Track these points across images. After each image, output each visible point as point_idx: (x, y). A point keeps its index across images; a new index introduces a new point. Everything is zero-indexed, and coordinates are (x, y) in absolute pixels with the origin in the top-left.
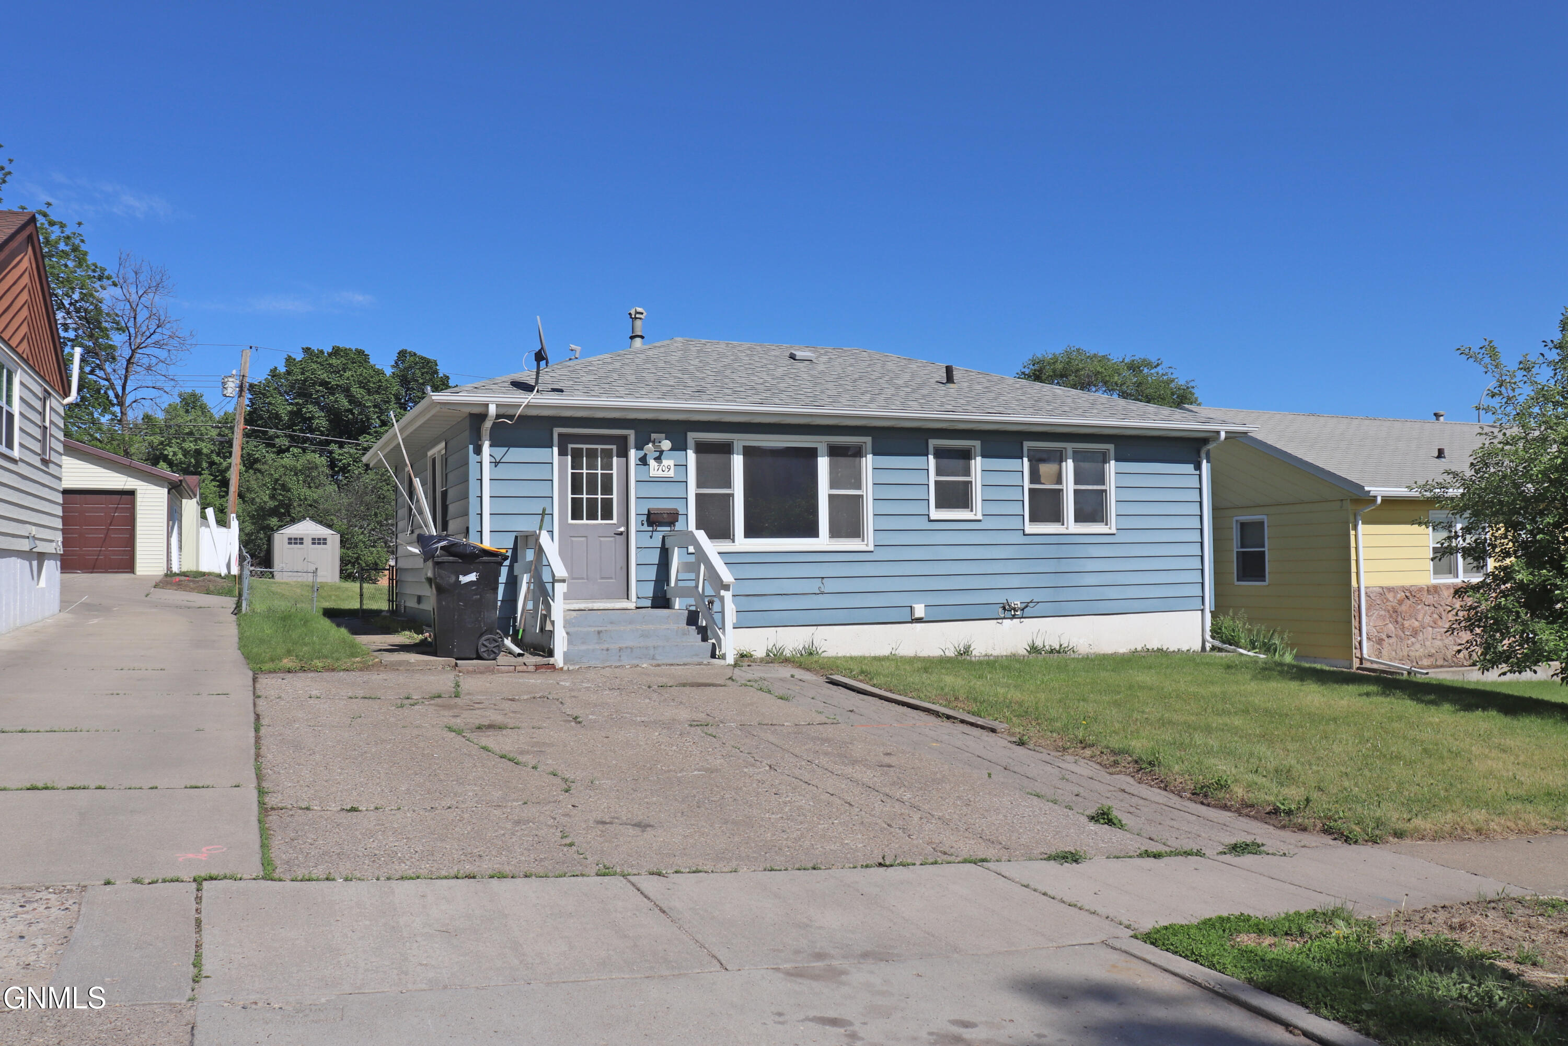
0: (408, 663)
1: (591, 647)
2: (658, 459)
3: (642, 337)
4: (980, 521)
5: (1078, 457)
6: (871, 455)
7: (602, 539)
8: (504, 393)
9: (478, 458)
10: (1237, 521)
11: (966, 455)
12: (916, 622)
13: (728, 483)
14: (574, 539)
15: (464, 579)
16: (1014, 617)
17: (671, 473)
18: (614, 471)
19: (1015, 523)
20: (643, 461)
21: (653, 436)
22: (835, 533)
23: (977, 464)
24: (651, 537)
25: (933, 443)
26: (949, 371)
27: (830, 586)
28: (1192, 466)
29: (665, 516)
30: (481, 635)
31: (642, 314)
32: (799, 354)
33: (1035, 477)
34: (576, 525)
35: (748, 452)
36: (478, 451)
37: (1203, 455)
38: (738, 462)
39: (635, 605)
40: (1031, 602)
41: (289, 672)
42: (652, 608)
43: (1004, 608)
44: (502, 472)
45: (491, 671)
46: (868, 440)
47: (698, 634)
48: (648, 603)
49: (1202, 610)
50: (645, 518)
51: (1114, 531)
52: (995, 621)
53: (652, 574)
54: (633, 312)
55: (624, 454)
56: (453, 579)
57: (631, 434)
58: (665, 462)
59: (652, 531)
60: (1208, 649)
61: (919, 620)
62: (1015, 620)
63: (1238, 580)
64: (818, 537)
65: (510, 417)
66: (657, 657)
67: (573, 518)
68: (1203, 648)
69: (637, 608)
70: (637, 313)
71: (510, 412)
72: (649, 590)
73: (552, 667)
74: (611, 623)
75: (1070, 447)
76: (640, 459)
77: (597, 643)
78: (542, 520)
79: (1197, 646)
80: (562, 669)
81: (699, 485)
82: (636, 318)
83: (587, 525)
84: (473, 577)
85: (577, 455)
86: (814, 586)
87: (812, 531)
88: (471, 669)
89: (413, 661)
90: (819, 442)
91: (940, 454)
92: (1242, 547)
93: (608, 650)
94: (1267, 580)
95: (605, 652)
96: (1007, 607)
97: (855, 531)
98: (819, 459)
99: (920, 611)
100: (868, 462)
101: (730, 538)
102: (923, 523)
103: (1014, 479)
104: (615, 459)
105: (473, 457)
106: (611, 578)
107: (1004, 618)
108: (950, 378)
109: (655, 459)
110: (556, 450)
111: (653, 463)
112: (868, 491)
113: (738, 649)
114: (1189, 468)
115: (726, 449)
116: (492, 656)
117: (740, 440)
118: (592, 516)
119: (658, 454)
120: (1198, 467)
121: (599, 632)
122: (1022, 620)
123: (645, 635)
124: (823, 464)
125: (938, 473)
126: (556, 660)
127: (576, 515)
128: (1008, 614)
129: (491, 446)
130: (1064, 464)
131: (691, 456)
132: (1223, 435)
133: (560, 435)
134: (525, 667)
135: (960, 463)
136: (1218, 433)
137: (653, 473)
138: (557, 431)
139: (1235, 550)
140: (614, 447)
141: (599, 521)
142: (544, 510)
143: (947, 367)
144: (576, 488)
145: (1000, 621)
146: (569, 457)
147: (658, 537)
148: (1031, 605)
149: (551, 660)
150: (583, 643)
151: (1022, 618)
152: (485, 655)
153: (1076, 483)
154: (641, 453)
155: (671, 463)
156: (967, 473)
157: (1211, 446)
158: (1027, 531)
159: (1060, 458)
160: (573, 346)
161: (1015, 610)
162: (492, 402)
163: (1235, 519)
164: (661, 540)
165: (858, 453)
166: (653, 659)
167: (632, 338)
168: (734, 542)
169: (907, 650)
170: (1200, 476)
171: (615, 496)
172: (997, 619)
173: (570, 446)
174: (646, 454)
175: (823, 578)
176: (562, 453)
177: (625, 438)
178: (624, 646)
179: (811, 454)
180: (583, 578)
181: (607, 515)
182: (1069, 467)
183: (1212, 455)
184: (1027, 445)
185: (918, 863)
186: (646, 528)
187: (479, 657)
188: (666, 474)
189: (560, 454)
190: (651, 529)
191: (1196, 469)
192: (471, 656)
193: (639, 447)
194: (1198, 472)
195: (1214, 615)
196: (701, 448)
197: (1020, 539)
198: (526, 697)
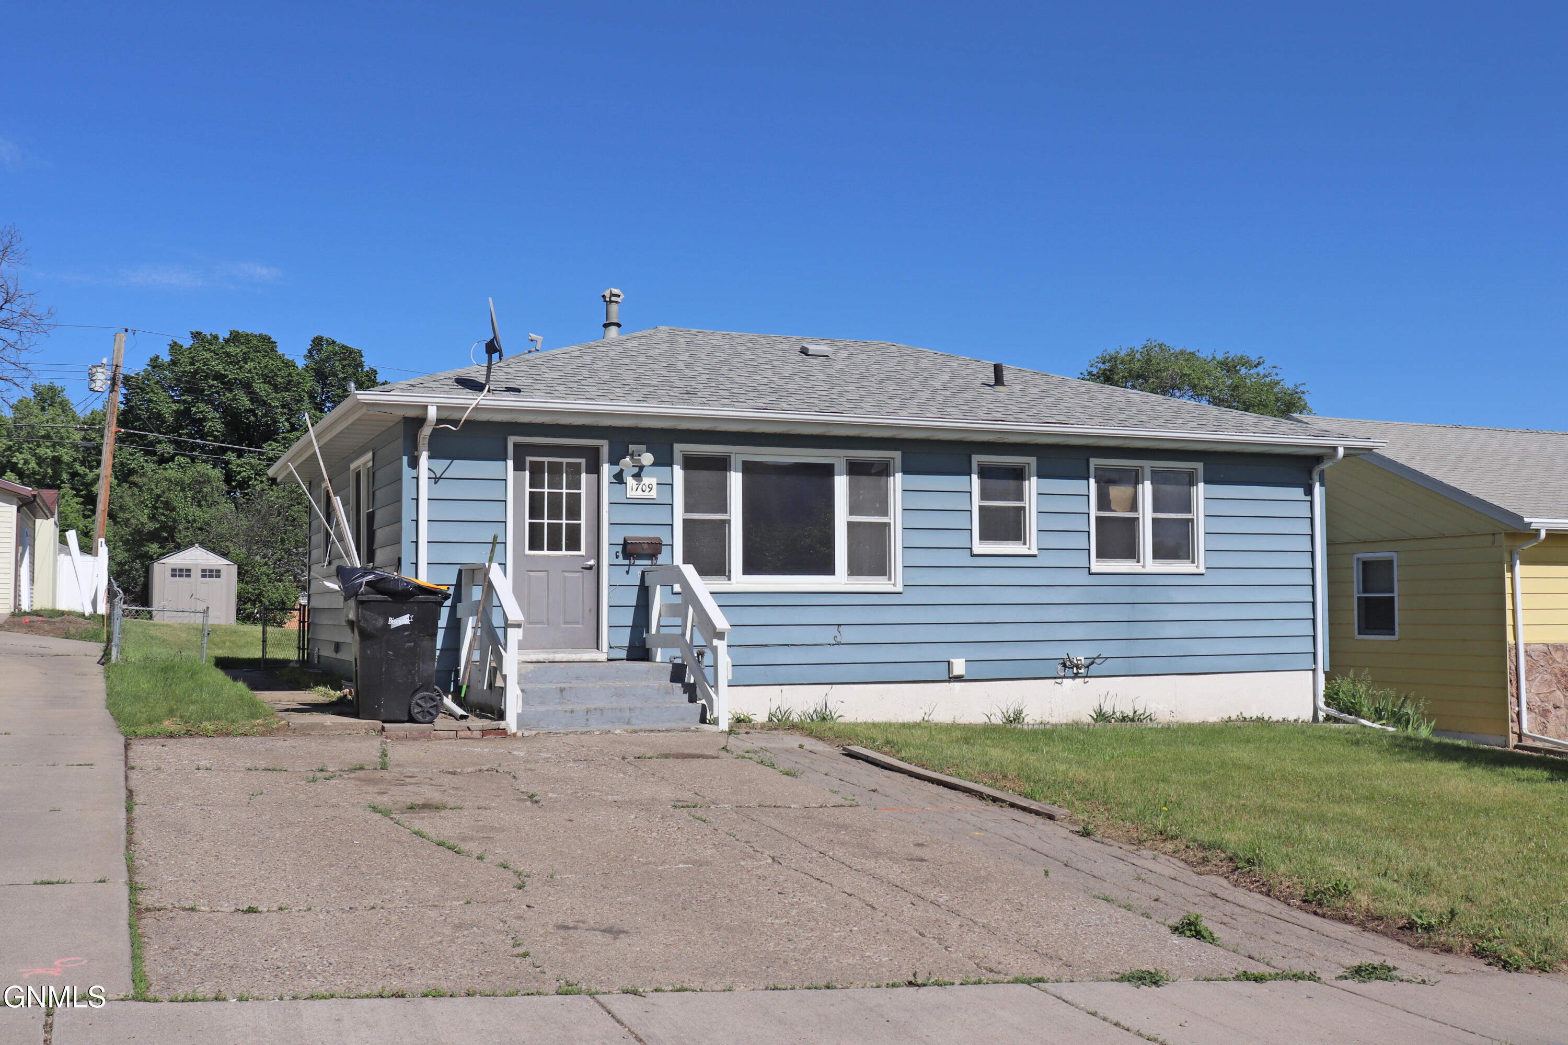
0: (323, 726)
1: (550, 708)
2: (637, 476)
3: (618, 325)
4: (1035, 556)
5: (1158, 478)
6: (900, 474)
7: (567, 574)
8: (447, 392)
9: (413, 473)
10: (1358, 559)
11: (1018, 474)
12: (954, 681)
13: (723, 507)
14: (532, 574)
15: (395, 623)
16: (1076, 676)
17: (653, 494)
18: (583, 491)
19: (1080, 559)
20: (619, 478)
21: (632, 448)
22: (855, 569)
23: (1032, 486)
24: (628, 572)
25: (977, 459)
26: (998, 370)
27: (848, 635)
28: (1300, 491)
29: (645, 546)
30: (415, 692)
31: (619, 296)
32: (812, 348)
33: (1104, 502)
34: (534, 556)
35: (749, 469)
36: (414, 464)
37: (1316, 476)
38: (736, 480)
39: (606, 656)
40: (1098, 657)
41: (171, 737)
42: (627, 660)
43: (1064, 665)
44: (444, 490)
45: (427, 737)
46: (897, 455)
47: (685, 693)
48: (623, 654)
49: (1314, 670)
50: (620, 548)
51: (1202, 570)
52: (1053, 681)
53: (628, 618)
54: (607, 294)
55: (594, 469)
56: (380, 622)
57: (604, 446)
58: (646, 480)
59: (629, 565)
60: (1321, 719)
61: (959, 679)
62: (1077, 680)
63: (1359, 633)
64: (834, 574)
65: (455, 422)
66: (634, 721)
67: (530, 549)
68: (1315, 718)
69: (609, 660)
70: (612, 295)
71: (455, 416)
72: (624, 638)
73: (503, 732)
74: (577, 678)
75: (1147, 465)
76: (615, 476)
77: (559, 703)
78: (492, 551)
79: (1308, 715)
80: (515, 735)
81: (688, 508)
82: (611, 302)
83: (548, 556)
84: (405, 620)
85: (536, 471)
86: (828, 635)
87: (827, 568)
88: (401, 734)
89: (328, 723)
90: (837, 457)
91: (985, 473)
92: (1365, 591)
93: (572, 712)
94: (1397, 634)
95: (569, 714)
96: (1068, 663)
97: (880, 568)
98: (837, 478)
99: (959, 667)
100: (897, 482)
101: (725, 574)
102: (963, 558)
103: (1077, 505)
104: (584, 476)
105: (407, 472)
106: (577, 623)
107: (1064, 677)
108: (999, 380)
109: (633, 476)
110: (510, 463)
111: (630, 481)
112: (896, 518)
113: (733, 712)
114: (1298, 493)
115: (721, 465)
116: (428, 719)
117: (739, 454)
118: (555, 545)
119: (636, 470)
120: (1309, 491)
121: (562, 690)
122: (1087, 679)
123: (619, 694)
124: (841, 483)
125: (984, 496)
126: (507, 724)
127: (535, 544)
128: (1069, 672)
129: (430, 457)
130: (1140, 486)
131: (678, 472)
132: (1341, 451)
133: (516, 445)
134: (469, 732)
135: (1011, 484)
136: (1335, 449)
137: (630, 494)
138: (512, 440)
139: (1356, 595)
140: (583, 461)
141: (564, 553)
142: (495, 538)
143: (995, 366)
144: (535, 511)
145: (1059, 681)
146: (527, 473)
147: (636, 572)
148: (1098, 661)
149: (502, 724)
150: (542, 703)
151: (1087, 677)
152: (420, 717)
153: (1155, 510)
154: (616, 469)
155: (653, 481)
156: (1020, 497)
157: (1326, 466)
158: (1094, 569)
159: (1135, 479)
160: (533, 336)
161: (1078, 667)
162: (432, 403)
163: (1356, 556)
164: (639, 576)
165: (884, 470)
166: (628, 723)
167: (606, 326)
168: (729, 579)
169: (942, 716)
170: (1312, 503)
171: (583, 522)
172: (1055, 678)
173: (529, 459)
174: (622, 471)
175: (839, 625)
176: (519, 467)
177: (597, 450)
178: (593, 707)
179: (828, 471)
180: (542, 623)
181: (574, 544)
182: (1146, 490)
183: (1326, 476)
184: (1094, 462)
185: (957, 982)
186: (621, 561)
187: (412, 720)
188: (647, 495)
189: (515, 469)
190: (627, 562)
191: (1306, 495)
192: (402, 718)
193: (614, 461)
194: (1309, 498)
195: (1329, 677)
196: (690, 463)
197: (1085, 579)
198: (470, 770)
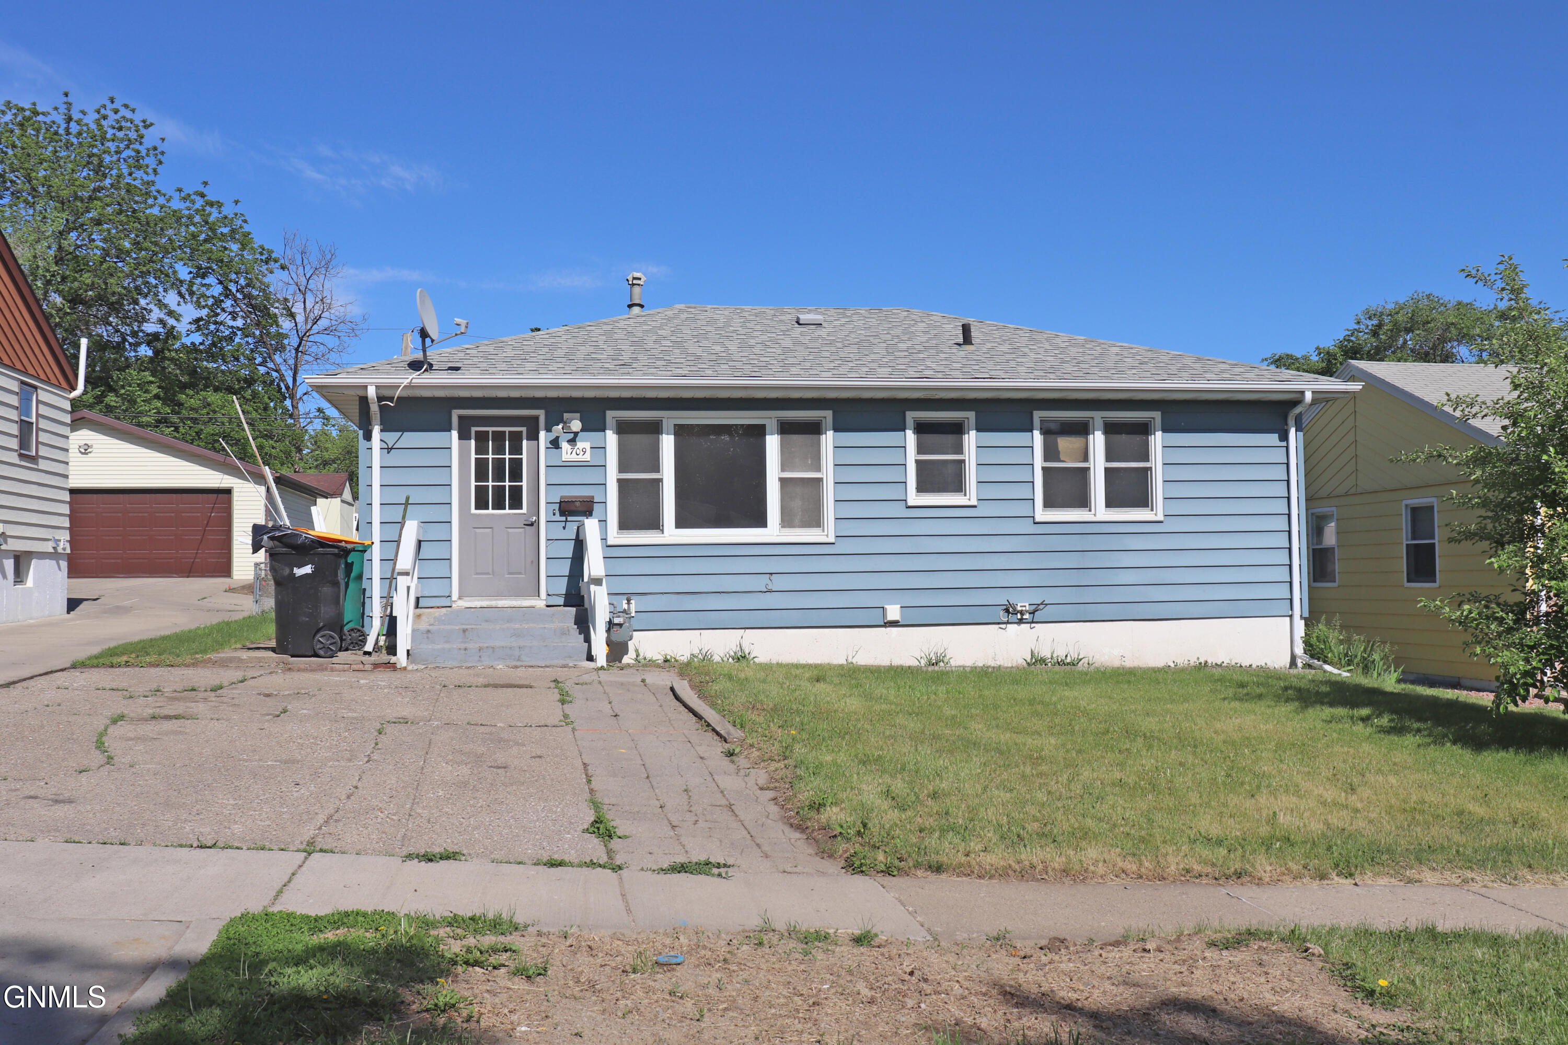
0: (240, 660)
1: (439, 647)
2: (572, 441)
3: (642, 306)
4: (975, 507)
5: (1110, 429)
6: (832, 432)
7: (510, 530)
8: (387, 373)
9: (367, 444)
10: (1406, 506)
11: (958, 429)
12: (890, 626)
13: (656, 468)
14: (478, 531)
15: (299, 572)
16: (1021, 621)
17: (587, 457)
18: (524, 457)
19: (1022, 509)
20: (555, 444)
21: (566, 416)
22: (787, 521)
23: (971, 439)
24: (564, 528)
25: (911, 416)
26: (966, 329)
27: (779, 583)
28: (1275, 436)
29: (578, 504)
30: (319, 631)
31: (640, 279)
32: (804, 318)
33: (1050, 453)
34: (479, 515)
35: (680, 431)
36: (368, 437)
37: (1291, 421)
38: (667, 443)
39: (545, 603)
40: (1042, 604)
41: (112, 667)
42: (564, 606)
43: (1007, 611)
44: (396, 458)
45: (322, 668)
46: (828, 414)
47: (580, 634)
48: (561, 601)
49: (1291, 616)
50: (557, 507)
51: (1160, 517)
52: (997, 626)
53: (565, 568)
54: (630, 278)
55: (533, 436)
56: (287, 571)
57: (541, 414)
58: (580, 445)
59: (566, 521)
60: (1300, 665)
61: (894, 624)
62: (1023, 626)
63: (1408, 581)
64: (766, 526)
65: (391, 399)
66: (523, 658)
67: (476, 509)
68: (1293, 663)
69: (548, 606)
70: (634, 278)
71: (387, 393)
72: (562, 586)
73: (393, 667)
74: (487, 621)
75: (1098, 417)
76: (551, 442)
77: (462, 642)
78: (405, 510)
79: (1286, 660)
80: (405, 668)
81: (622, 468)
82: (633, 285)
83: (493, 515)
84: (308, 569)
85: (481, 439)
86: (760, 583)
87: (760, 520)
88: (302, 666)
89: (245, 657)
90: (769, 418)
91: (921, 429)
92: (1414, 538)
93: (465, 649)
94: (1438, 581)
95: (462, 652)
96: (1011, 610)
97: (814, 519)
98: (768, 437)
99: (894, 613)
100: (828, 439)
101: (659, 528)
102: (898, 510)
103: (1020, 457)
104: (525, 442)
105: (362, 443)
106: (520, 573)
107: (1008, 623)
108: (967, 338)
109: (569, 441)
110: (455, 434)
111: (565, 446)
112: (828, 473)
113: (663, 653)
114: (1273, 439)
115: (655, 429)
116: (330, 653)
117: (670, 418)
118: (499, 505)
119: (572, 436)
120: (1284, 437)
121: (464, 631)
122: (1033, 625)
123: (517, 634)
124: (773, 442)
125: (920, 449)
126: (398, 659)
127: (481, 503)
128: (1012, 618)
129: (381, 431)
130: (1091, 437)
131: (611, 439)
132: (1308, 396)
133: (461, 418)
134: (361, 666)
135: (949, 439)
136: (1303, 393)
137: (565, 457)
138: (455, 414)
139: (1405, 543)
140: (524, 429)
141: (507, 511)
142: (408, 498)
143: (963, 326)
144: (481, 474)
145: (1003, 626)
146: (473, 442)
147: (572, 529)
148: (1041, 607)
149: (393, 659)
150: (447, 642)
151: (1033, 622)
152: (321, 653)
153: (1109, 458)
154: (552, 436)
155: (587, 445)
156: (959, 449)
157: (1298, 410)
158: (1038, 518)
159: (1082, 430)
160: (458, 320)
161: (1022, 613)
162: (371, 384)
163: (1405, 502)
164: (575, 531)
165: (815, 429)
166: (519, 660)
167: (630, 306)
168: (662, 531)
169: (863, 659)
170: (1287, 448)
171: (524, 484)
172: (999, 623)
173: (474, 429)
174: (557, 438)
175: (771, 574)
176: (464, 436)
177: (536, 418)
178: (486, 645)
179: (759, 432)
180: (488, 574)
181: (516, 502)
182: (1098, 440)
183: (1305, 422)
184: (1038, 415)
186: (558, 517)
187: (316, 655)
188: (580, 458)
189: (460, 438)
190: (564, 519)
191: (1281, 440)
192: (307, 653)
193: (548, 430)
194: (1284, 444)
195: (1309, 623)
196: (623, 429)
197: (1028, 528)
